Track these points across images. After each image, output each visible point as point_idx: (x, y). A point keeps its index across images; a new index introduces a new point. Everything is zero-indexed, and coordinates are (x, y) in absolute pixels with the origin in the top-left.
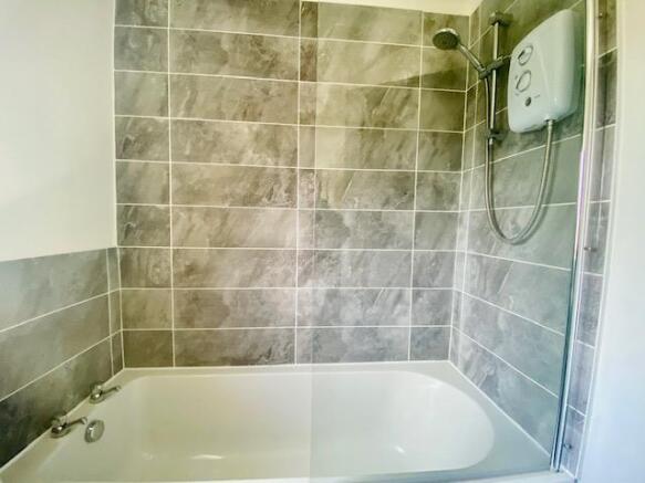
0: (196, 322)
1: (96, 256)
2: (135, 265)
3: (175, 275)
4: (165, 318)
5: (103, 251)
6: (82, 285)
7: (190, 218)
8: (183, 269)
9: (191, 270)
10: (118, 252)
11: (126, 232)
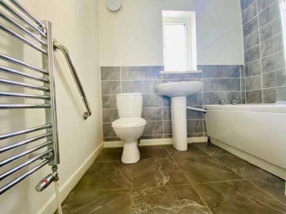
0: (271, 85)
1: (236, 67)
2: (249, 69)
3: (262, 69)
4: (259, 86)
5: (238, 66)
6: (231, 73)
7: (267, 45)
8: (265, 65)
9: (268, 65)
10: (244, 66)
11: (247, 59)
